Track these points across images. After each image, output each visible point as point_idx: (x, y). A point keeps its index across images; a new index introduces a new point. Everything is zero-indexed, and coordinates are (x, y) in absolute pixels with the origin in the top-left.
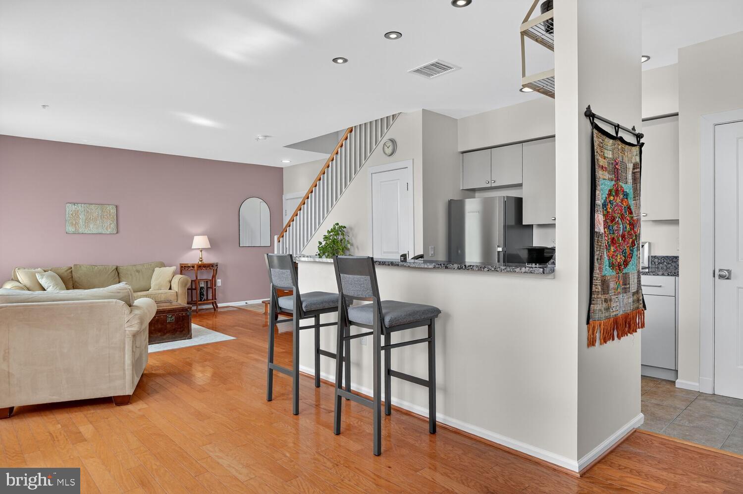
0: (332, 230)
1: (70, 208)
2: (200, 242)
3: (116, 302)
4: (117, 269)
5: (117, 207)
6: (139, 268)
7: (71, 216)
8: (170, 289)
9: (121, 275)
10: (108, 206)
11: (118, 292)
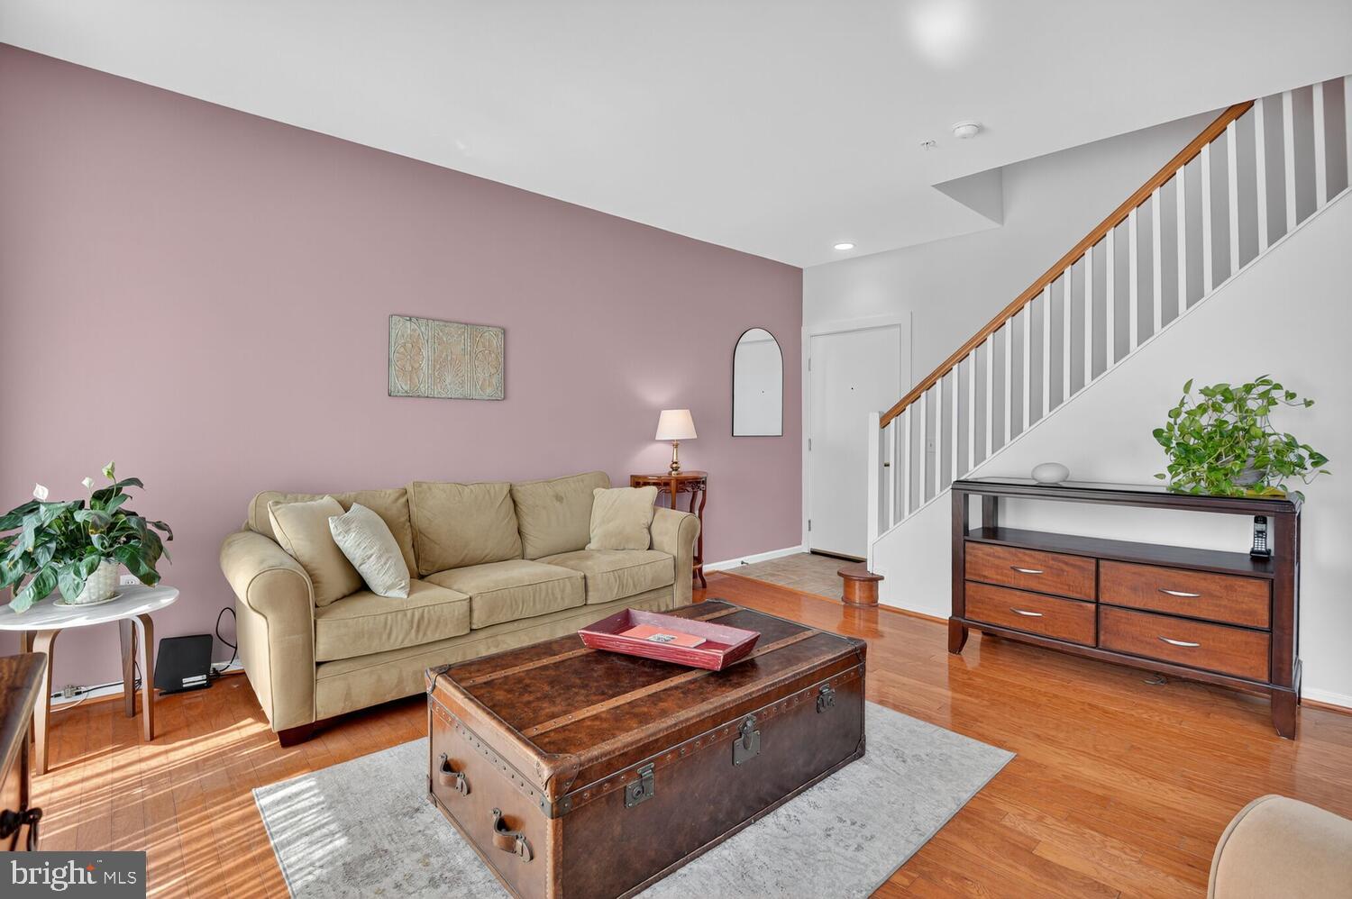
1: (400, 329)
2: (674, 424)
4: (512, 492)
5: (505, 332)
7: (402, 350)
8: (650, 548)
9: (523, 508)
10: (486, 329)
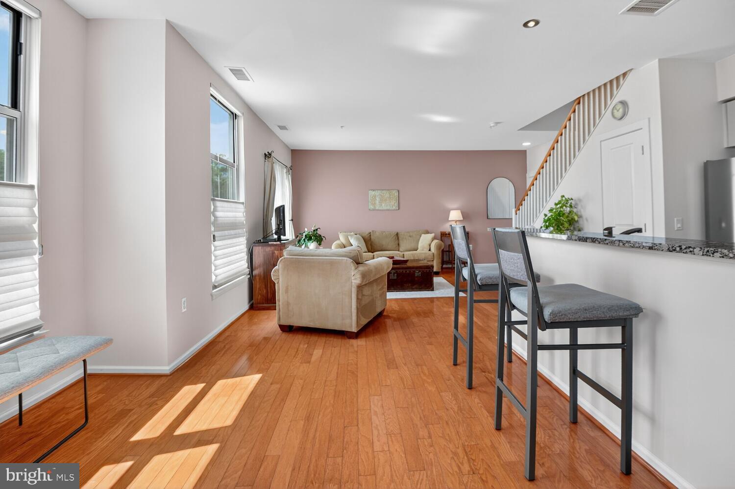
0: (559, 202)
1: (371, 193)
2: (455, 215)
3: (346, 260)
4: (397, 234)
5: (398, 191)
6: (411, 234)
7: (372, 199)
8: (430, 250)
9: (400, 239)
10: (394, 191)
11: (350, 253)
